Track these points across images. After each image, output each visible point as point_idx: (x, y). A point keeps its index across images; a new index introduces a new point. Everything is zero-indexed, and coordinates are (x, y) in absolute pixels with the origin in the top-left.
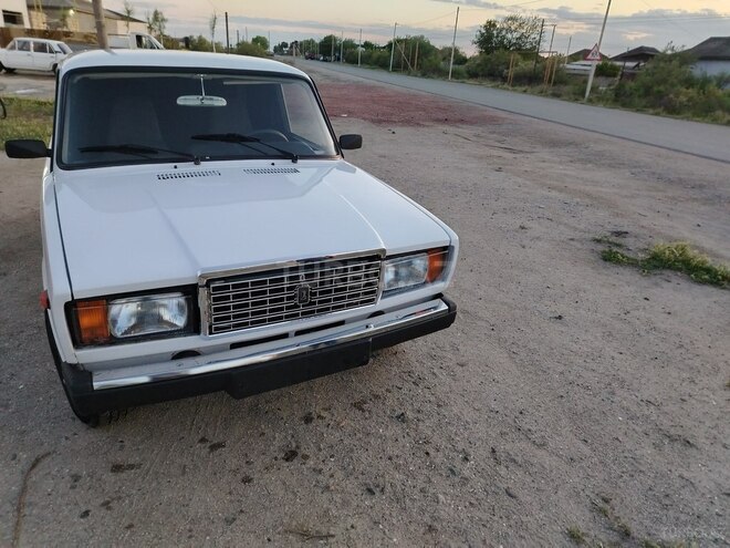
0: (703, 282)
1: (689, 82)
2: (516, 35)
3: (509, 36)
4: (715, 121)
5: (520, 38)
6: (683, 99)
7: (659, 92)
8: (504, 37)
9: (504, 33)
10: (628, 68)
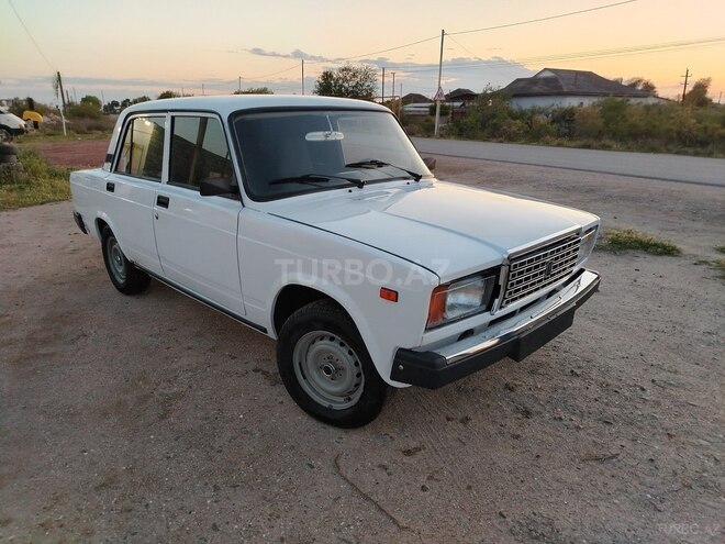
0: (661, 254)
1: (514, 116)
2: (352, 83)
3: (346, 85)
4: (547, 144)
5: (356, 86)
6: (514, 128)
7: (495, 124)
8: (341, 86)
9: (341, 82)
10: (456, 107)
